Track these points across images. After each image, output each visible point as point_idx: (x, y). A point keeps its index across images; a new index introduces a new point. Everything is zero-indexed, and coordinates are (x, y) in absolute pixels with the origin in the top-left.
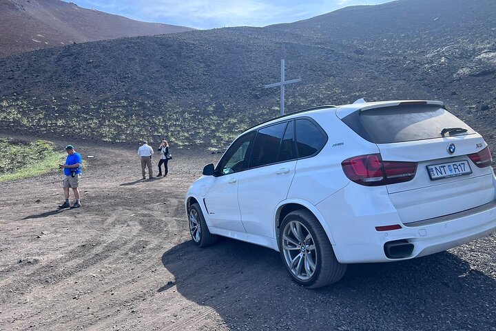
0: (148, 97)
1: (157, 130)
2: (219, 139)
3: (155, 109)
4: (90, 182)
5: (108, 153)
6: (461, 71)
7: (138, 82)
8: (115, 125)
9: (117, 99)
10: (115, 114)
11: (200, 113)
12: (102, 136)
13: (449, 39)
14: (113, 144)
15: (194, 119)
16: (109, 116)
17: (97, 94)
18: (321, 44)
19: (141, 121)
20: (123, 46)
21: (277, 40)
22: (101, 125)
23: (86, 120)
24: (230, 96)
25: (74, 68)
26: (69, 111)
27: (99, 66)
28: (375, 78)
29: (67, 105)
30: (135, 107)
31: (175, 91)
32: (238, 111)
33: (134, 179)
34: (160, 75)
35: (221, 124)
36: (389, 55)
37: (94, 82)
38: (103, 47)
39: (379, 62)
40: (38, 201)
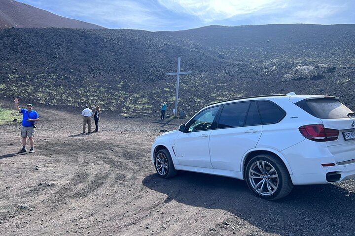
0: (72, 73)
1: (80, 98)
2: (128, 108)
3: (78, 83)
4: (44, 133)
5: (47, 112)
6: (285, 76)
7: (64, 61)
8: (47, 92)
9: (48, 72)
10: (47, 84)
11: (112, 88)
12: (37, 99)
13: (277, 55)
14: (47, 105)
15: (107, 92)
16: (42, 85)
17: (32, 68)
18: (195, 48)
19: (67, 90)
20: (52, 34)
21: (166, 43)
22: (36, 91)
23: (23, 86)
24: (134, 78)
25: (12, 46)
26: (9, 78)
27: (33, 47)
28: (232, 75)
29: (7, 73)
30: (62, 80)
31: (92, 70)
32: (140, 89)
33: (76, 133)
34: (81, 58)
35: (128, 97)
36: (240, 61)
37: (29, 58)
38: (37, 33)
39: (234, 65)
40: (11, 145)
